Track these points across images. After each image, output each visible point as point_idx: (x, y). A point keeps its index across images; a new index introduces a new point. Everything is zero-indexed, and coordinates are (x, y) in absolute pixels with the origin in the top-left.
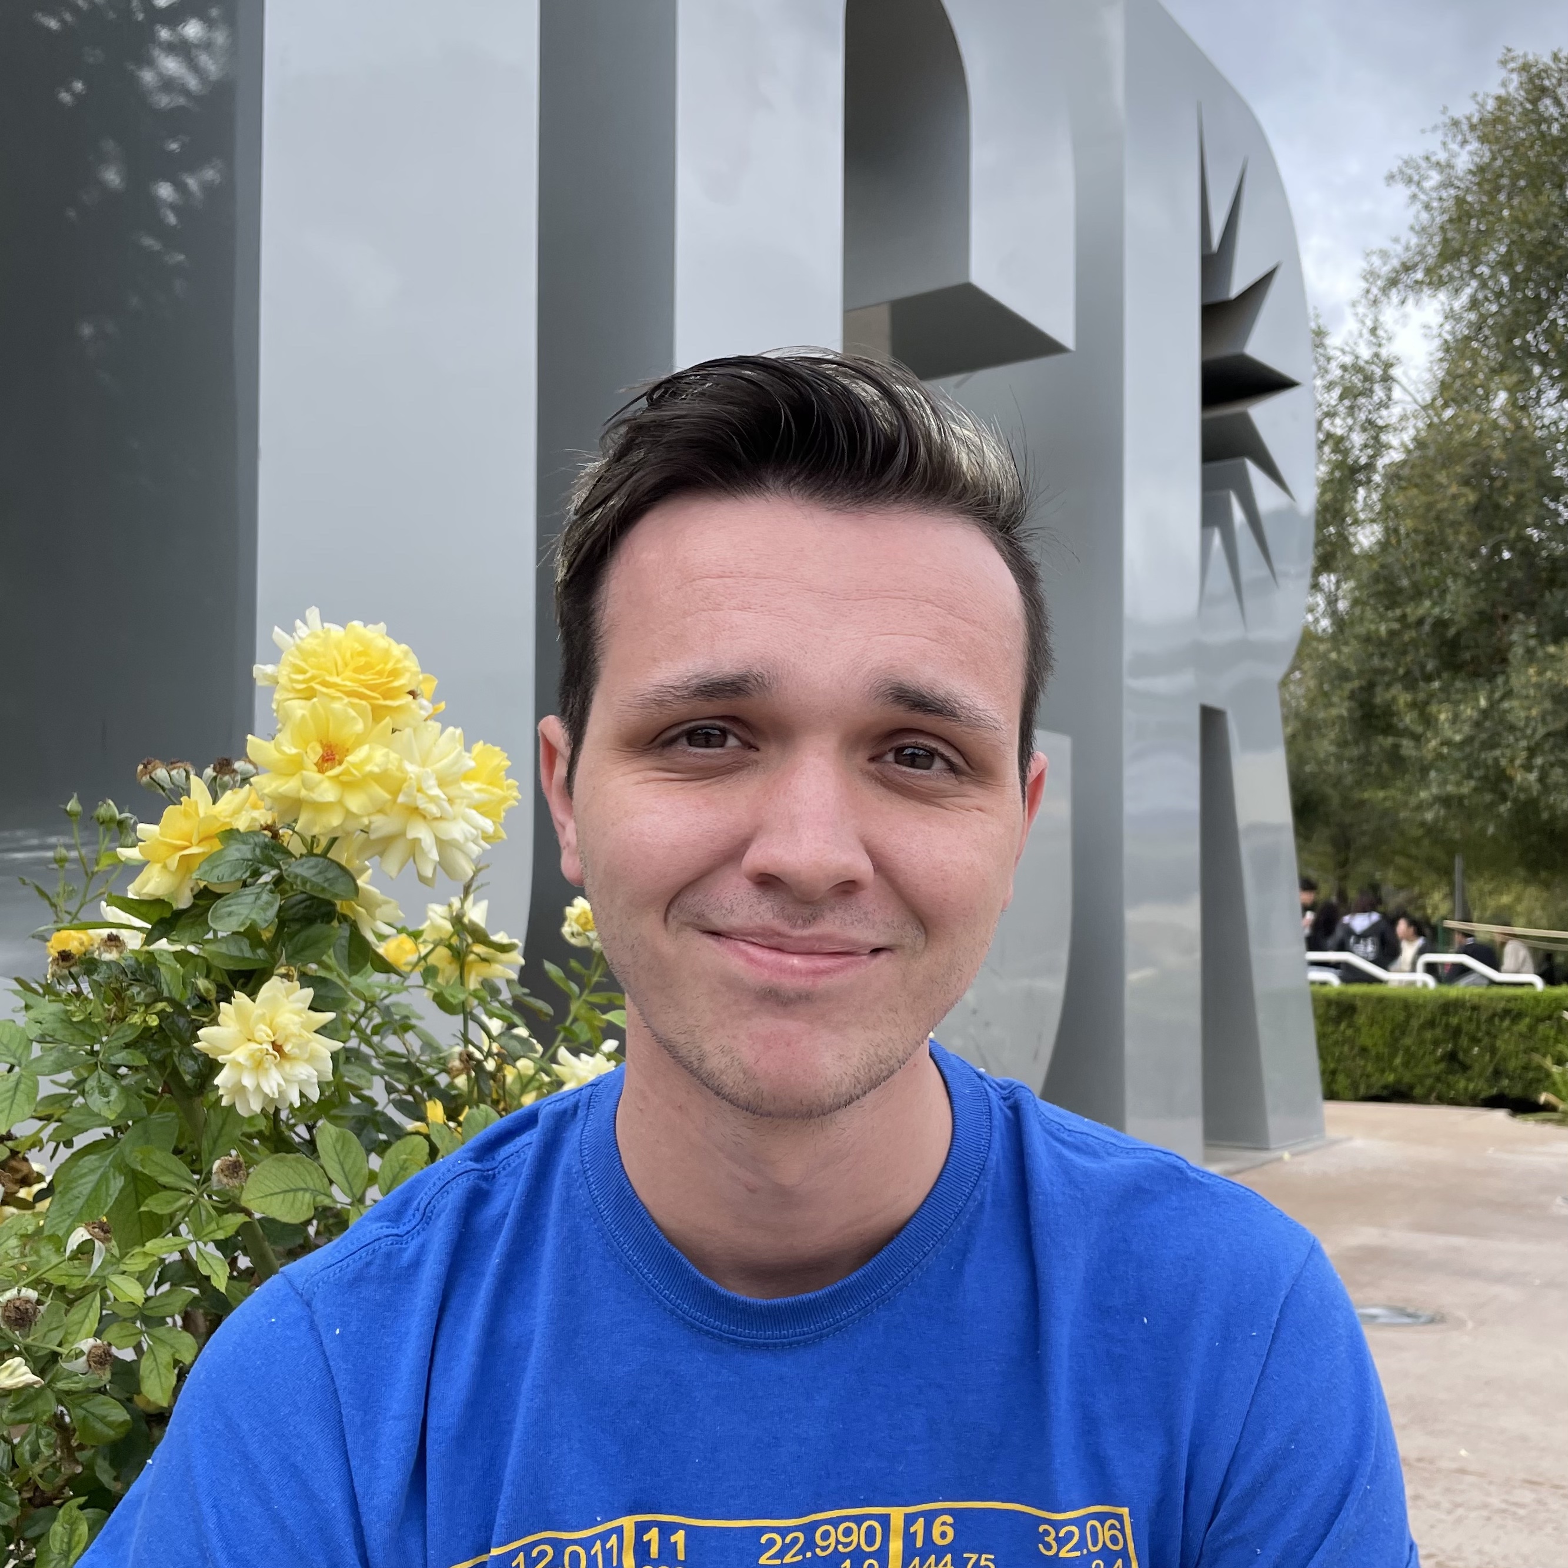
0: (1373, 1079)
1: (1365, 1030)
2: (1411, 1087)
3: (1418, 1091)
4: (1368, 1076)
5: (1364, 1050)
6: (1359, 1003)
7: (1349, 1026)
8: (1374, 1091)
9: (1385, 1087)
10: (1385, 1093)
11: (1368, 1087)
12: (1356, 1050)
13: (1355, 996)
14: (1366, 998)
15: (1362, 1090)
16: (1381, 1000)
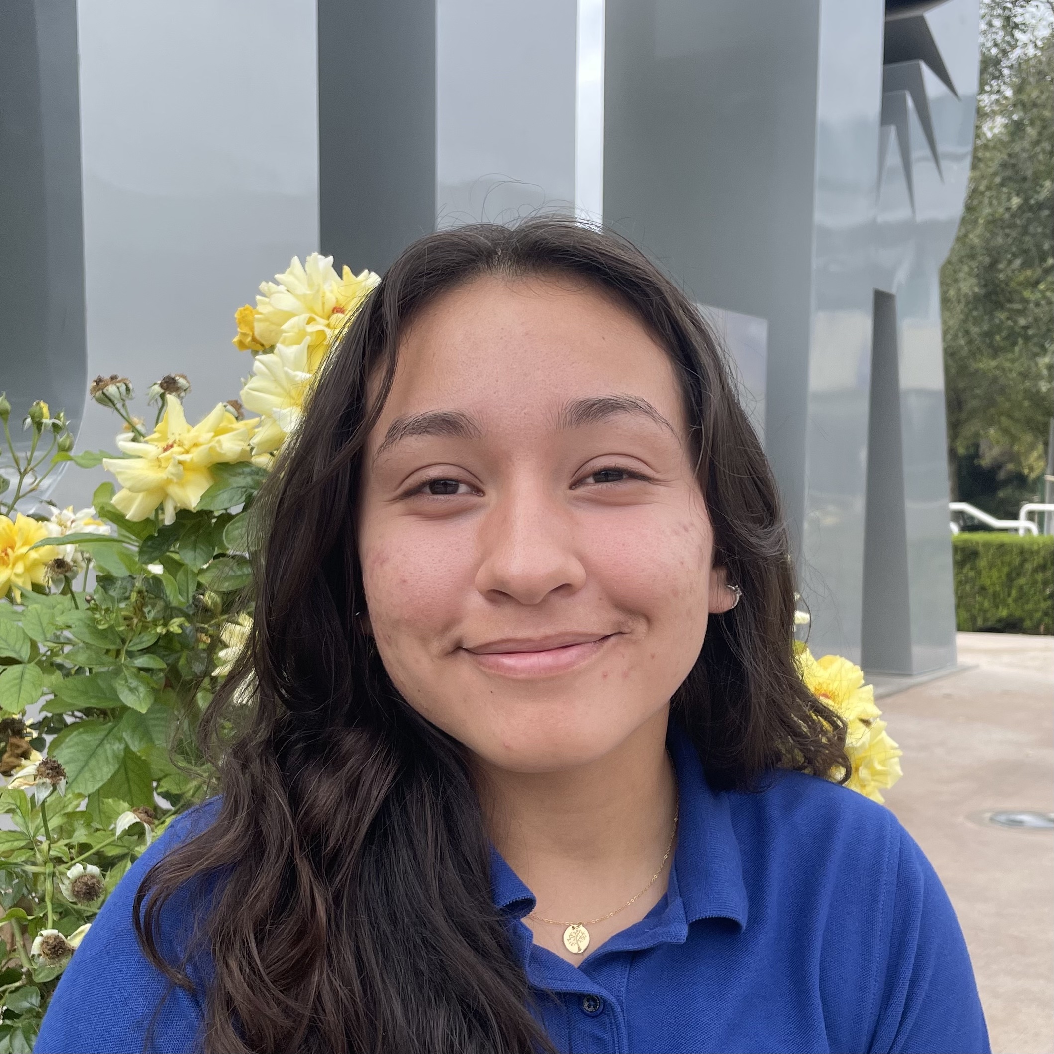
0: (989, 615)
1: (984, 573)
2: (1021, 620)
3: (1028, 624)
4: (985, 612)
5: (983, 589)
6: (981, 549)
7: (972, 569)
8: (989, 624)
9: (1000, 620)
10: (998, 626)
11: (985, 620)
12: (977, 588)
13: (977, 543)
14: (987, 545)
15: (980, 622)
16: (1002, 546)
